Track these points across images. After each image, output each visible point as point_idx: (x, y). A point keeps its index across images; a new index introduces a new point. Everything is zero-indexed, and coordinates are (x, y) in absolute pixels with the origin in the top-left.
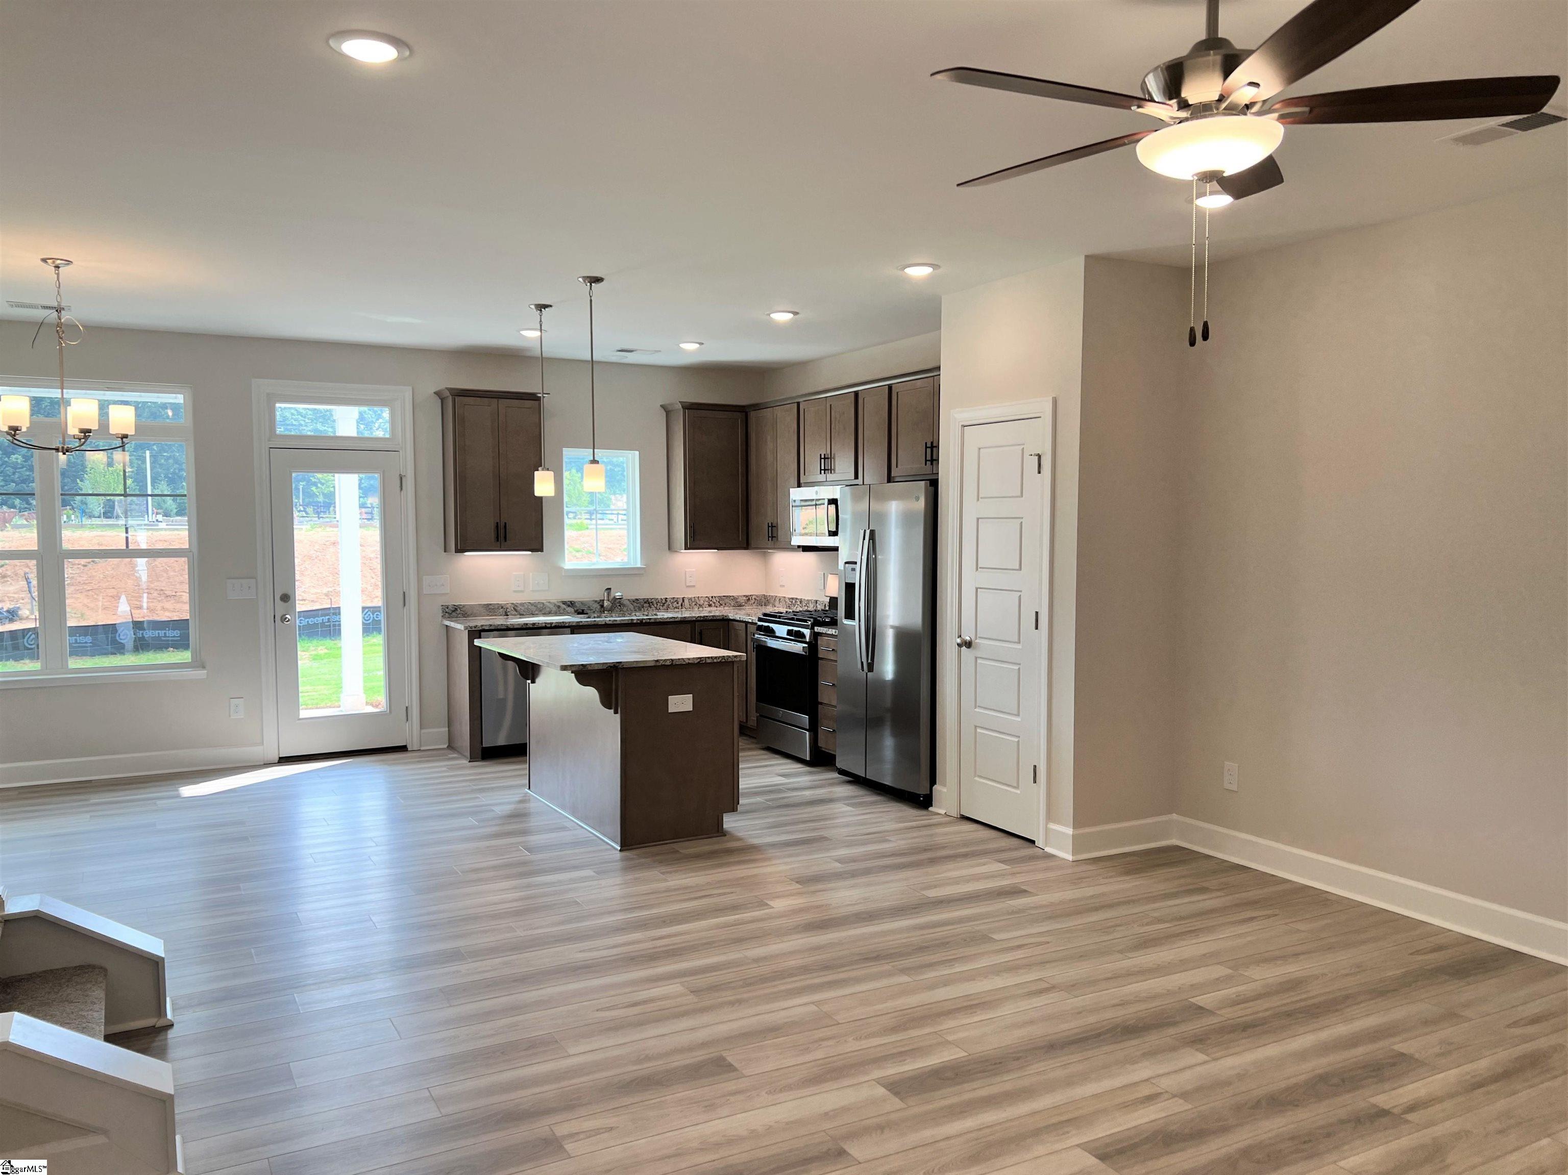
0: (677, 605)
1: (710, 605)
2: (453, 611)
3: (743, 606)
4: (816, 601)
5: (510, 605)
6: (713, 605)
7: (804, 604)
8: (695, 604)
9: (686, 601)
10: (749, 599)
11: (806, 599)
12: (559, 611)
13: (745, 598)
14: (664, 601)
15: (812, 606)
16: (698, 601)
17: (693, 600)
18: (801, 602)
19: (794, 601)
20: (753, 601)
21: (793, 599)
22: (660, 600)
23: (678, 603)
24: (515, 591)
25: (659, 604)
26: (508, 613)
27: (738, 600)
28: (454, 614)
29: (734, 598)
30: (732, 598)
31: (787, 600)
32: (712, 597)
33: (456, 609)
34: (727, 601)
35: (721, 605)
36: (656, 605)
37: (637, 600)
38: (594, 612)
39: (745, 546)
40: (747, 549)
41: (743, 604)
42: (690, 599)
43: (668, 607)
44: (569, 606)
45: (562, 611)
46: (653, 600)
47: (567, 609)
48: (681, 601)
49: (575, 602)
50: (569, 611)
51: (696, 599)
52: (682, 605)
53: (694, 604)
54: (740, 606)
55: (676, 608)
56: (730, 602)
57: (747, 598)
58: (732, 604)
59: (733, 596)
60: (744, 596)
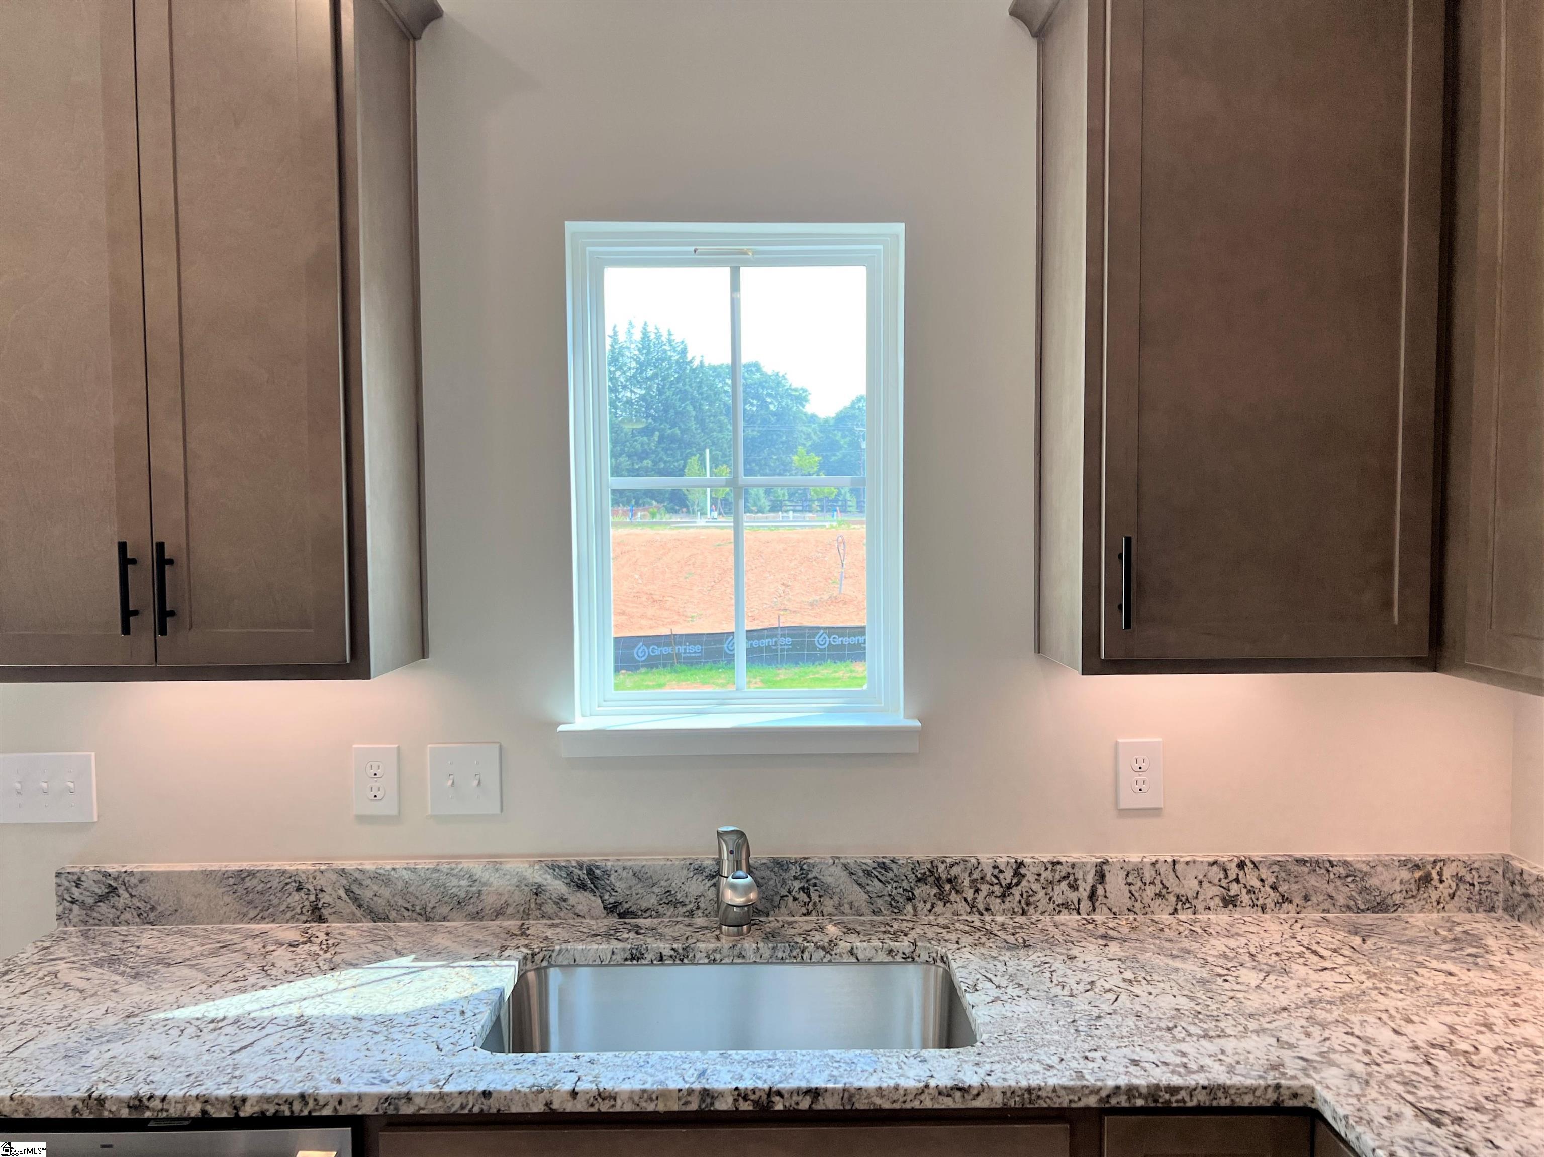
0: (1073, 896)
1: (1230, 902)
2: (101, 899)
3: (1397, 907)
5: (334, 877)
6: (1245, 898)
8: (1159, 895)
9: (1115, 882)
10: (1427, 879)
12: (539, 906)
13: (1405, 874)
14: (1007, 876)
16: (1171, 881)
17: (1148, 875)
20: (1444, 890)
22: (989, 871)
23: (1074, 887)
24: (362, 819)
25: (985, 888)
26: (325, 912)
27: (1374, 882)
28: (103, 907)
29: (1350, 873)
30: (1342, 871)
32: (1241, 865)
33: (113, 890)
34: (1313, 881)
35: (1286, 899)
36: (969, 894)
37: (884, 866)
38: (691, 914)
39: (1425, 653)
40: (1434, 667)
41: (1398, 898)
42: (1133, 872)
43: (1026, 906)
44: (582, 886)
45: (550, 908)
46: (955, 871)
47: (572, 900)
48: (1091, 878)
49: (606, 873)
50: (580, 909)
51: (1163, 869)
52: (1092, 896)
53: (1150, 891)
54: (1381, 906)
55: (1065, 905)
56: (1330, 889)
57: (1418, 874)
58: (1342, 900)
59: (1346, 863)
60: (1404, 863)
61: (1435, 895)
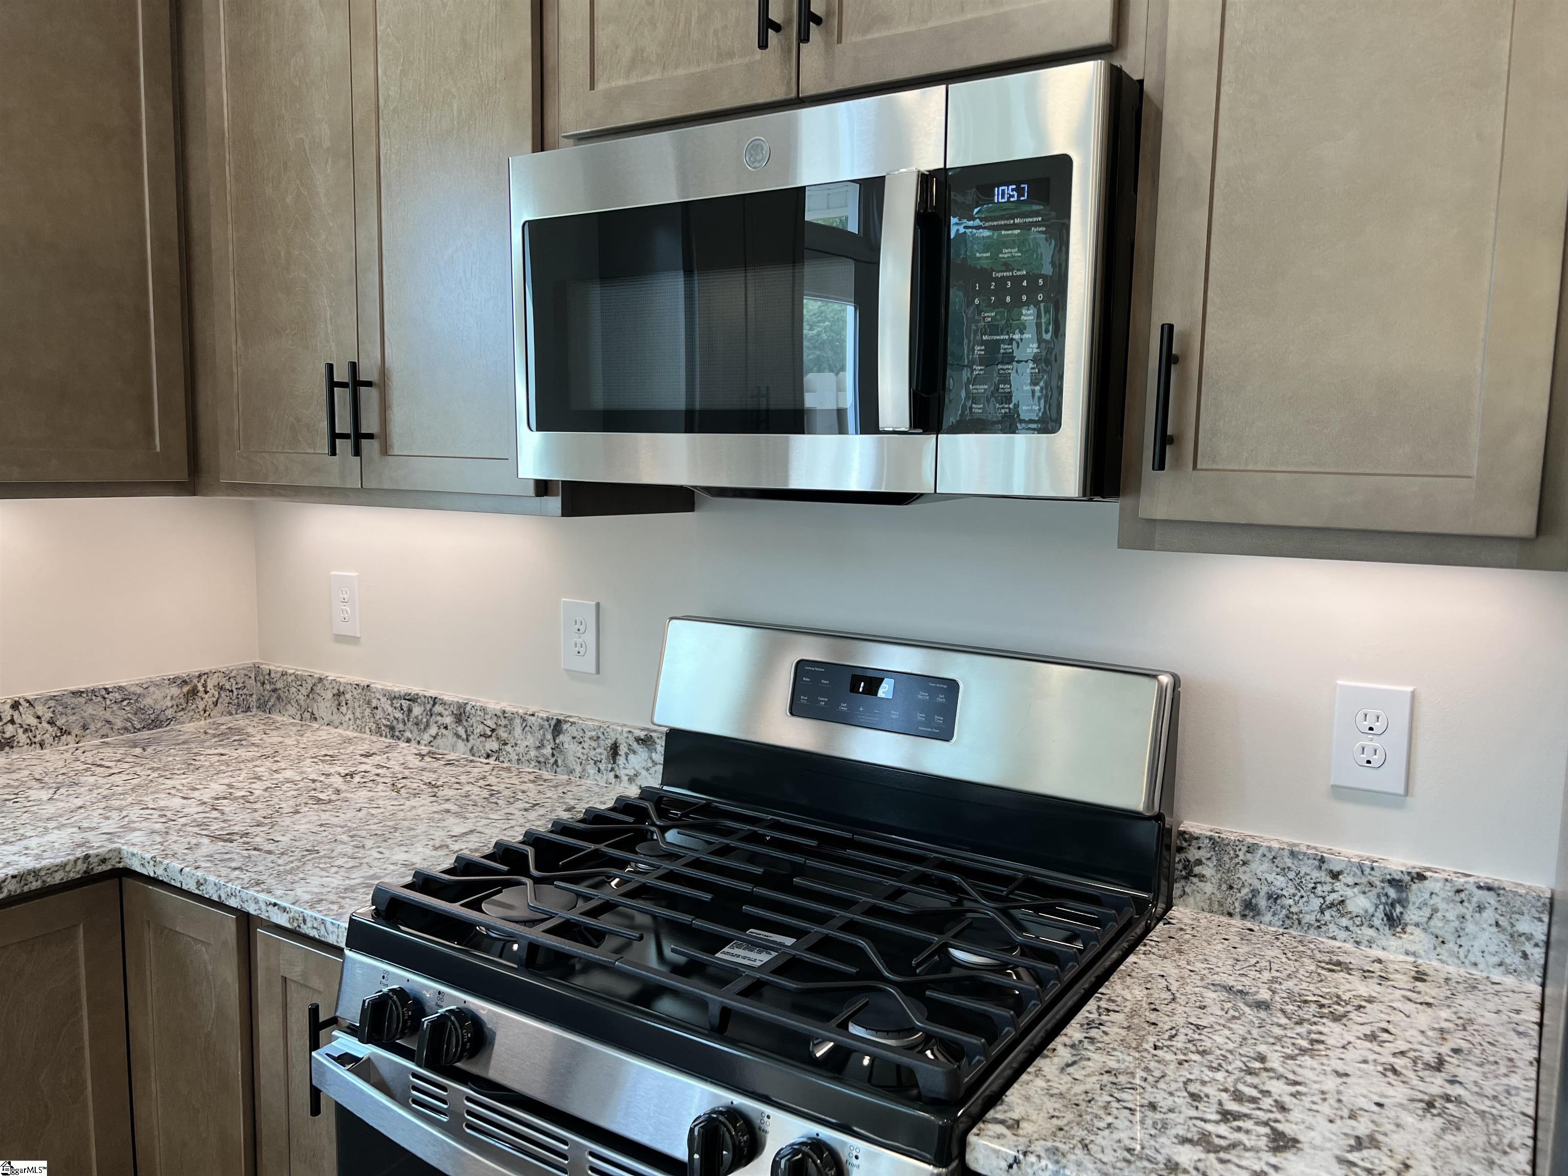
3: (169, 720)
4: (557, 727)
6: (22, 737)
7: (479, 729)
10: (194, 692)
11: (494, 705)
13: (175, 691)
15: (531, 741)
18: (459, 718)
19: (417, 710)
20: (209, 699)
21: (413, 699)
27: (147, 701)
29: (125, 696)
30: (118, 696)
31: (385, 704)
34: (89, 709)
35: (64, 731)
39: (183, 477)
40: (194, 493)
41: (169, 713)
54: (156, 723)
56: (108, 715)
57: (185, 689)
58: (119, 723)
59: (120, 688)
60: (173, 681)
61: (201, 705)
